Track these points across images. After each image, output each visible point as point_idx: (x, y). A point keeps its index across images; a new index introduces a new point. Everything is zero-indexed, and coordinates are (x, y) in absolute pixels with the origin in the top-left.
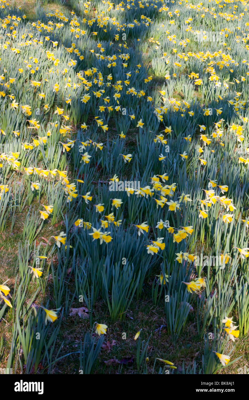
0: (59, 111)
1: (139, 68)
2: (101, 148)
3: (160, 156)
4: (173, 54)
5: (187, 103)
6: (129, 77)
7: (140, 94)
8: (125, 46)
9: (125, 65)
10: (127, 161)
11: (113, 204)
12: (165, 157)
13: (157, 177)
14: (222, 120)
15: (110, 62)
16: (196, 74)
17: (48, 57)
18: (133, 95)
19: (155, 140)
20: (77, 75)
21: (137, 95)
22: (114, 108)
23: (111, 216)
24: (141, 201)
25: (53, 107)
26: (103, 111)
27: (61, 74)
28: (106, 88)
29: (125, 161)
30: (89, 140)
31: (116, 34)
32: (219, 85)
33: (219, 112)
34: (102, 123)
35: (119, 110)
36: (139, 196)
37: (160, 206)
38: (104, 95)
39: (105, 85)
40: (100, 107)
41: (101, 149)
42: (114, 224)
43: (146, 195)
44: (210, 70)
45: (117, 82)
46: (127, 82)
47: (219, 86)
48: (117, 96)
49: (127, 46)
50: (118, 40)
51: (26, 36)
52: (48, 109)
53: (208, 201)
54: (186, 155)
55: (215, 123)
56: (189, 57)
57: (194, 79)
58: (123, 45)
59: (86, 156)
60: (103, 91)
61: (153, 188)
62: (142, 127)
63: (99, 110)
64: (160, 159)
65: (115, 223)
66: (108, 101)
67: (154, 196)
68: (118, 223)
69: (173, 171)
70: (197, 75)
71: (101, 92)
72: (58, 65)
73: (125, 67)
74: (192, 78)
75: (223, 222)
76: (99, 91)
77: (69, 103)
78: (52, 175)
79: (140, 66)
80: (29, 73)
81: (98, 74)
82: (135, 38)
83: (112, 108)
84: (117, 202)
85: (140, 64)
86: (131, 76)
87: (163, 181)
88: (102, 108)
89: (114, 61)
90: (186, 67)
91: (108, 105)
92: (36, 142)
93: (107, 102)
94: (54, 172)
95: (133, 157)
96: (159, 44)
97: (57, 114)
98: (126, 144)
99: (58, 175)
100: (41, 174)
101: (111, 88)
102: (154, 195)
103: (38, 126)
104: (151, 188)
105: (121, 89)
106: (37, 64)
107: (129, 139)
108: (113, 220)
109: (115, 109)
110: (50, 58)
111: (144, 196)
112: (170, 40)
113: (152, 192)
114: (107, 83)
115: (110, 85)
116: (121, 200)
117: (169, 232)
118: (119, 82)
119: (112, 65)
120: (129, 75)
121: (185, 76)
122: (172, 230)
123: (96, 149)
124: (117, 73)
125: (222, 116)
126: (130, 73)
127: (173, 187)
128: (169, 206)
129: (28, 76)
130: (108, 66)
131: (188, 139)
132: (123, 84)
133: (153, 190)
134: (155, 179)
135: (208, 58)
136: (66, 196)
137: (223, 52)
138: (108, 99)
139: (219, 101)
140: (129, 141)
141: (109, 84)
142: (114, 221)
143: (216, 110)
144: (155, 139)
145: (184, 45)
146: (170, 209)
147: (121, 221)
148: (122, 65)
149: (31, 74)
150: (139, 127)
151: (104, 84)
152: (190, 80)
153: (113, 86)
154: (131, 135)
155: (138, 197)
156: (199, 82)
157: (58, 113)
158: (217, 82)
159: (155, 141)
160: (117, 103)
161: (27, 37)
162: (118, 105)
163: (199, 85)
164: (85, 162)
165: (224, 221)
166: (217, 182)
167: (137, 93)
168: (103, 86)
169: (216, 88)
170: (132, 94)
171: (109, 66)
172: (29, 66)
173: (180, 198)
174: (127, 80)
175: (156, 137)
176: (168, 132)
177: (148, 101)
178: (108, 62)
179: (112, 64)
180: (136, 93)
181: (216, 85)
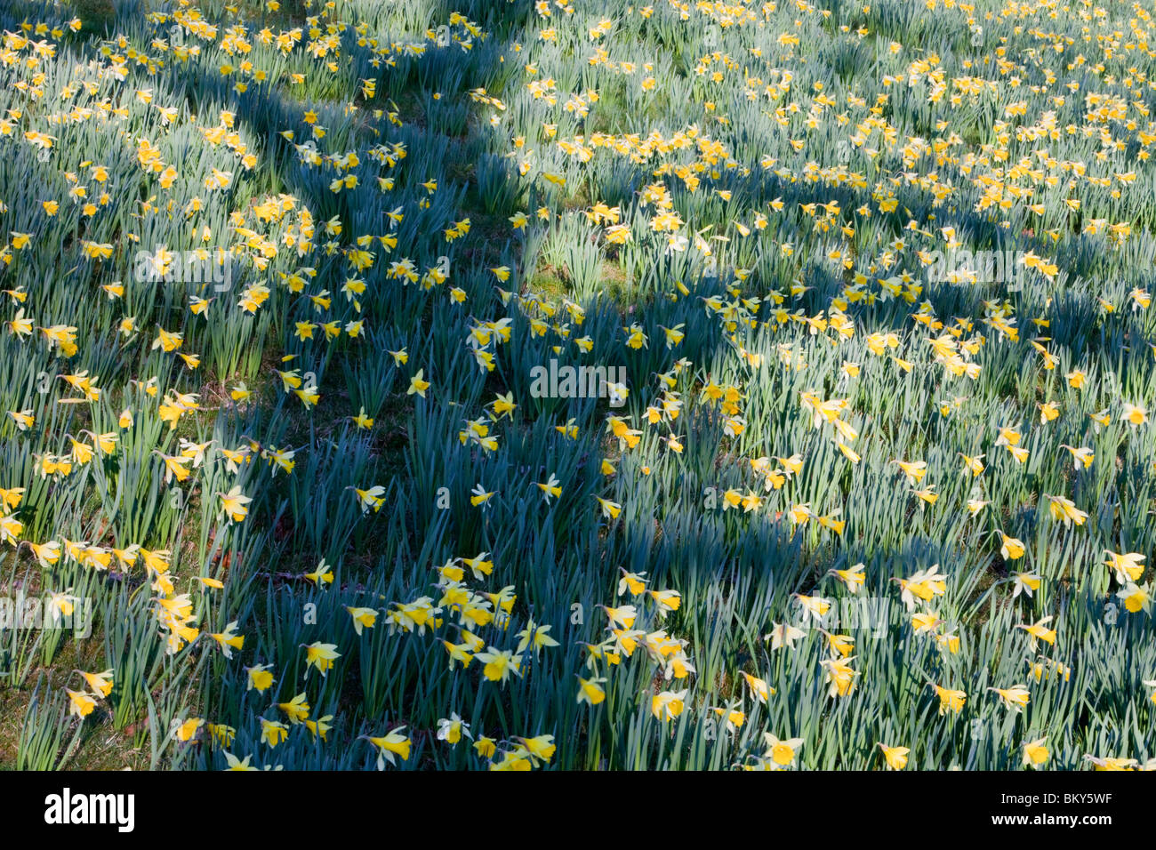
0: (168, 340)
1: (431, 192)
2: (289, 467)
3: (474, 491)
4: (544, 141)
5: (576, 307)
6: (398, 222)
7: (428, 280)
8: (392, 116)
9: (387, 183)
10: (371, 508)
11: (309, 661)
12: (489, 495)
13: (458, 564)
14: (684, 362)
15: (340, 173)
16: (609, 208)
17: (142, 160)
18: (406, 283)
19: (463, 436)
20: (232, 220)
21: (419, 282)
22: (342, 326)
23: (298, 706)
24: (401, 646)
25: (150, 326)
26: (307, 338)
27: (181, 215)
28: (324, 258)
29: (364, 508)
30: (249, 444)
31: (367, 79)
32: (682, 245)
33: (674, 336)
34: (296, 383)
35: (360, 335)
36: (396, 630)
37: (459, 664)
38: (313, 286)
39: (320, 249)
40: (298, 324)
41: (289, 471)
42: (308, 729)
43: (417, 627)
44: (654, 197)
45: (359, 239)
46: (389, 241)
47: (679, 249)
48: (353, 287)
49: (402, 116)
50: (372, 96)
51: (76, 91)
52: (133, 332)
53: (610, 648)
54: (558, 486)
55: (660, 376)
56: (594, 151)
57: (604, 225)
58: (385, 114)
59: (234, 498)
60: (311, 271)
61: (442, 603)
62: (423, 394)
63: (296, 334)
64: (475, 501)
65: (312, 725)
66: (327, 303)
67: (441, 631)
68: (321, 727)
69: (516, 537)
70: (613, 214)
71: (304, 276)
72: (171, 185)
73: (387, 191)
74: (598, 223)
75: (654, 717)
76: (298, 273)
77: (202, 313)
78: (122, 563)
79: (434, 186)
80: (76, 215)
81: (299, 213)
82: (427, 88)
83: (337, 326)
84: (323, 654)
85: (432, 180)
86: (404, 220)
87: (476, 577)
88: (304, 330)
89: (352, 171)
90: (588, 182)
91: (326, 316)
92: (80, 450)
93: (322, 307)
94: (128, 555)
95: (391, 497)
96: (502, 107)
97: (160, 349)
98: (380, 444)
99: (140, 565)
100: (88, 559)
101: (339, 261)
102: (443, 626)
103: (94, 394)
104: (435, 605)
105: (369, 264)
106: (104, 185)
107: (390, 428)
108: (306, 715)
109: (347, 330)
110: (147, 162)
111: (412, 630)
112: (536, 96)
113: (437, 616)
114: (326, 242)
115: (338, 249)
116: (335, 647)
117: (480, 754)
118: (365, 240)
119: (344, 183)
120: (395, 216)
121: (577, 215)
122: (488, 747)
123: (273, 471)
124: (360, 209)
125: (685, 349)
126: (399, 209)
127: (506, 598)
128: (485, 664)
129: (75, 225)
130: (332, 187)
131: (568, 433)
132: (376, 247)
133: (439, 610)
134: (450, 572)
135: (656, 153)
136: (162, 635)
137: (704, 132)
138: (325, 297)
139: (679, 299)
140: (390, 435)
141: (332, 246)
142: (308, 719)
143: (664, 332)
144: (461, 434)
145: (582, 112)
146: (490, 675)
147: (329, 718)
148: (378, 185)
149: (87, 218)
150: (416, 394)
151: (315, 246)
152: (593, 227)
153: (345, 252)
154: (396, 413)
155: (391, 632)
156: (620, 234)
157: (163, 347)
158: (674, 236)
159: (461, 438)
160: (354, 309)
161: (80, 92)
162: (355, 317)
163: (619, 245)
164: (233, 519)
165: (658, 715)
166: (645, 577)
167: (420, 278)
168: (313, 254)
169: (672, 254)
170: (403, 278)
171: (336, 185)
172: (77, 192)
173: (522, 638)
174: (388, 235)
175: (466, 426)
176: (504, 412)
177: (452, 302)
178: (332, 174)
179: (346, 179)
180: (414, 277)
181: (672, 246)
